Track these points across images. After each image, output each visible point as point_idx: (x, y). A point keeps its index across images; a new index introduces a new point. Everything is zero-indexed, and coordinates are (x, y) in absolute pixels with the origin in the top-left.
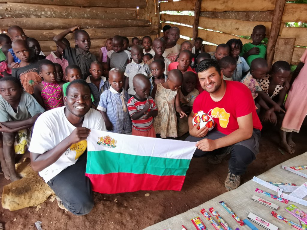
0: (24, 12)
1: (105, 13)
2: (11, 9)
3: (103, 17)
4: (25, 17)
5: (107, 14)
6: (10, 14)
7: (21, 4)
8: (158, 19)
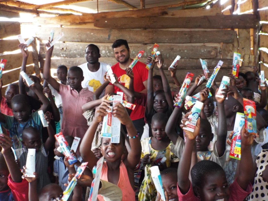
0: (79, 52)
1: (170, 51)
2: (66, 49)
3: (168, 56)
4: (79, 57)
5: (174, 52)
6: (65, 54)
7: (78, 43)
8: (255, 58)
